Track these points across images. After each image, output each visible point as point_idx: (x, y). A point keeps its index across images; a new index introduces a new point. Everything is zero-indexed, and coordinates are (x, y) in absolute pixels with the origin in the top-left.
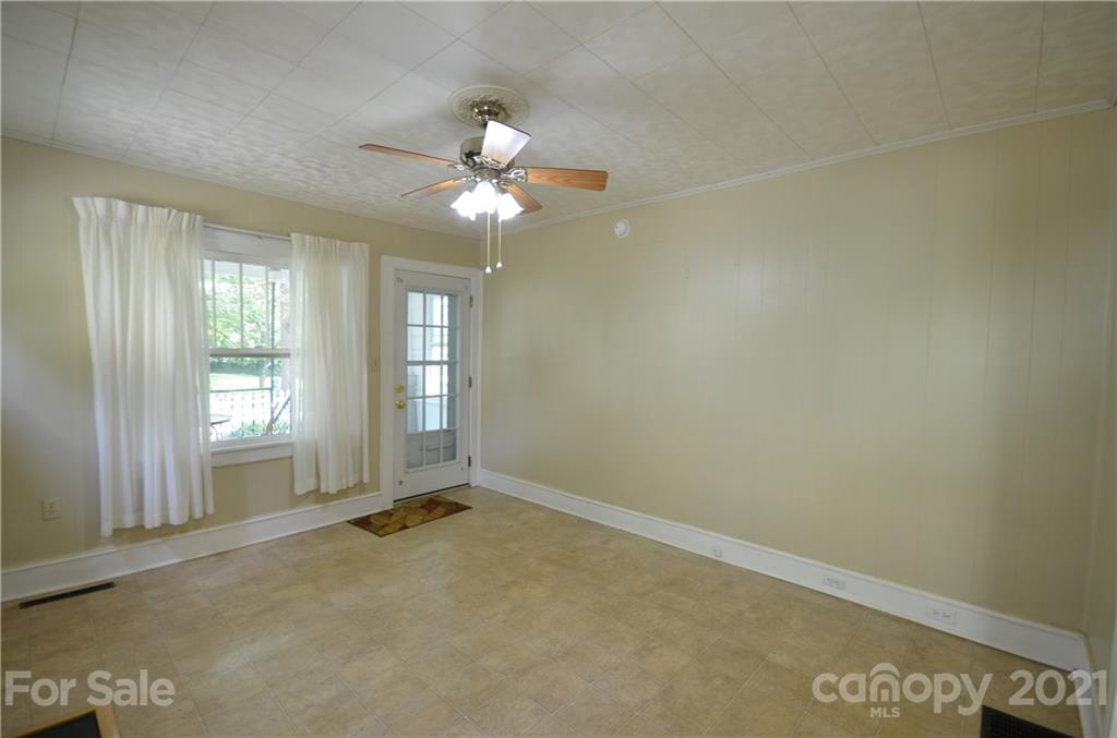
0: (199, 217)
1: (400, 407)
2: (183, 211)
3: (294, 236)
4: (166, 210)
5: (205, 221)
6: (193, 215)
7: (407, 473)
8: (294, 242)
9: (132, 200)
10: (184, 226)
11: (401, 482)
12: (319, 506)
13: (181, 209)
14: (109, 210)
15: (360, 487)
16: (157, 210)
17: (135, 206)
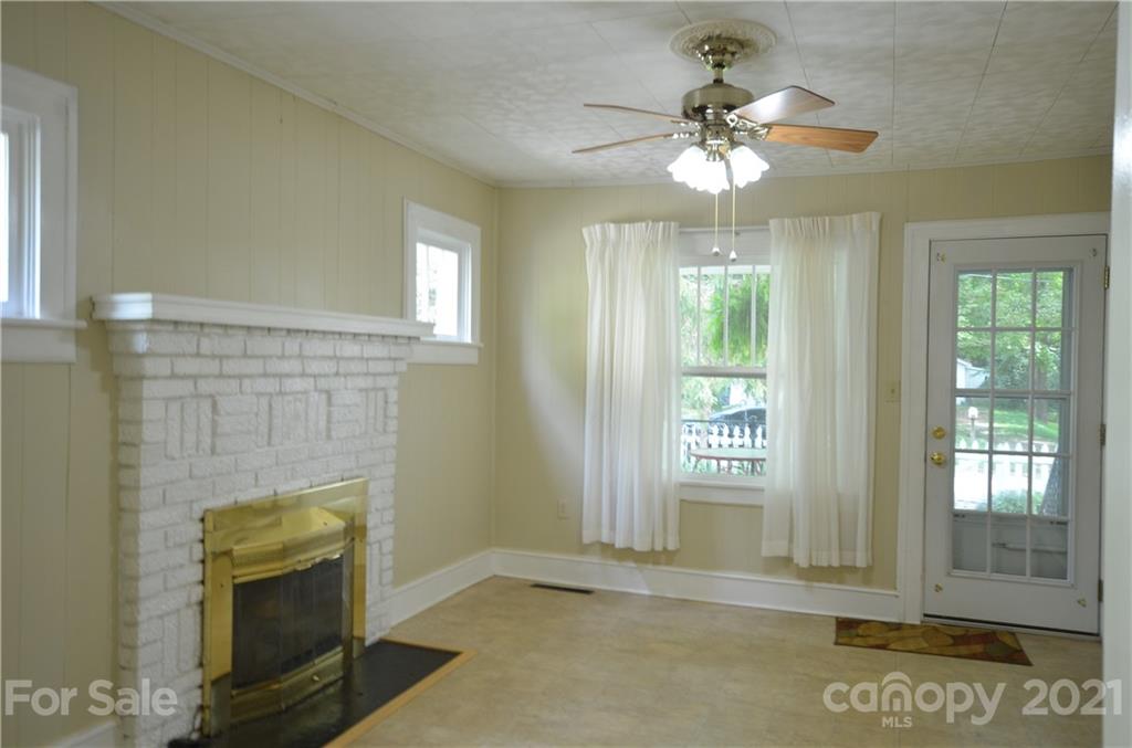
0: (673, 224)
1: (939, 463)
2: (658, 221)
3: (773, 223)
4: (644, 224)
5: (680, 227)
6: (667, 223)
7: (949, 574)
8: (772, 230)
9: (618, 221)
10: (660, 237)
11: (938, 588)
12: (802, 583)
13: (655, 220)
14: (604, 234)
15: (867, 575)
16: (638, 225)
17: (622, 225)
